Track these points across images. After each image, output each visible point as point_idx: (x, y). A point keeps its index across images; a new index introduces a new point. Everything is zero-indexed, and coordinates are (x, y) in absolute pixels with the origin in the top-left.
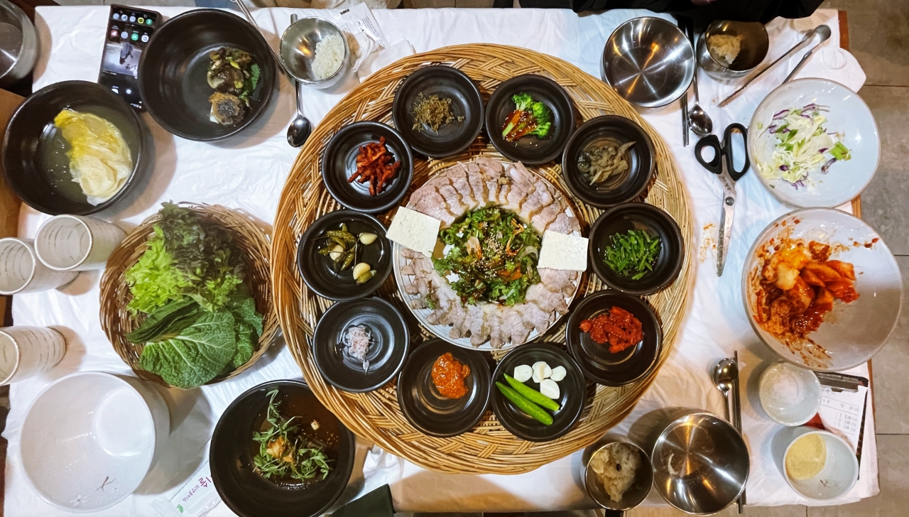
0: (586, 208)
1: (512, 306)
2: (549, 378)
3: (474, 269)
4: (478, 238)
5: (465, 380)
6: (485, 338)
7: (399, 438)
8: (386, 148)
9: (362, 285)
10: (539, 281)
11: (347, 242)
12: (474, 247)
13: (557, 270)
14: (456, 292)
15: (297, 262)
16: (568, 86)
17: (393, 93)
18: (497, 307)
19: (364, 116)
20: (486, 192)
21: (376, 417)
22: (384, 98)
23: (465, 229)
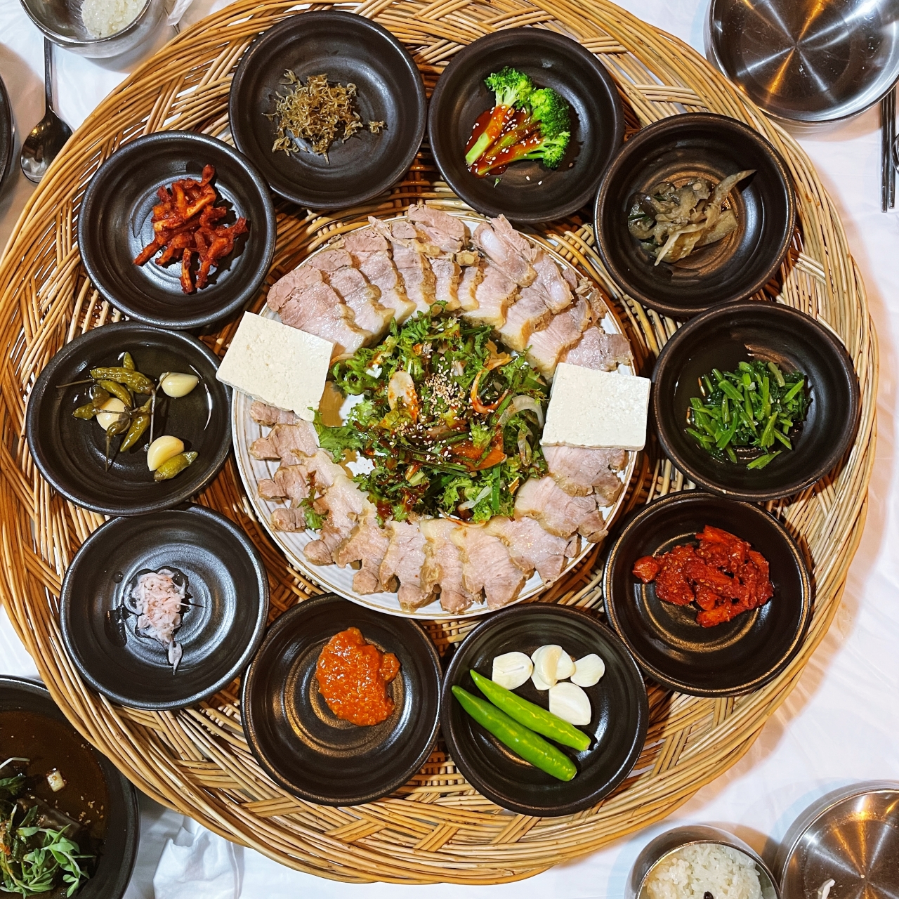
0: (649, 318)
1: (487, 523)
2: (568, 680)
3: (403, 441)
4: (412, 375)
5: (388, 685)
6: (429, 590)
7: (245, 809)
8: (216, 190)
9: (165, 482)
10: (545, 473)
11: (135, 393)
12: (403, 394)
13: (582, 448)
14: (367, 494)
15: (25, 436)
16: (607, 53)
17: (230, 72)
18: (453, 526)
19: (168, 122)
20: (431, 281)
21: (195, 765)
22: (211, 83)
23: (384, 359)
